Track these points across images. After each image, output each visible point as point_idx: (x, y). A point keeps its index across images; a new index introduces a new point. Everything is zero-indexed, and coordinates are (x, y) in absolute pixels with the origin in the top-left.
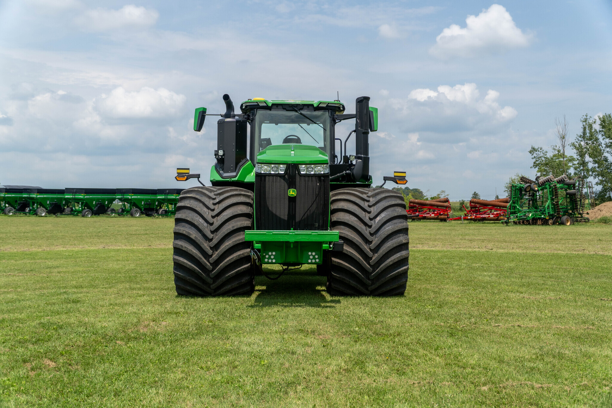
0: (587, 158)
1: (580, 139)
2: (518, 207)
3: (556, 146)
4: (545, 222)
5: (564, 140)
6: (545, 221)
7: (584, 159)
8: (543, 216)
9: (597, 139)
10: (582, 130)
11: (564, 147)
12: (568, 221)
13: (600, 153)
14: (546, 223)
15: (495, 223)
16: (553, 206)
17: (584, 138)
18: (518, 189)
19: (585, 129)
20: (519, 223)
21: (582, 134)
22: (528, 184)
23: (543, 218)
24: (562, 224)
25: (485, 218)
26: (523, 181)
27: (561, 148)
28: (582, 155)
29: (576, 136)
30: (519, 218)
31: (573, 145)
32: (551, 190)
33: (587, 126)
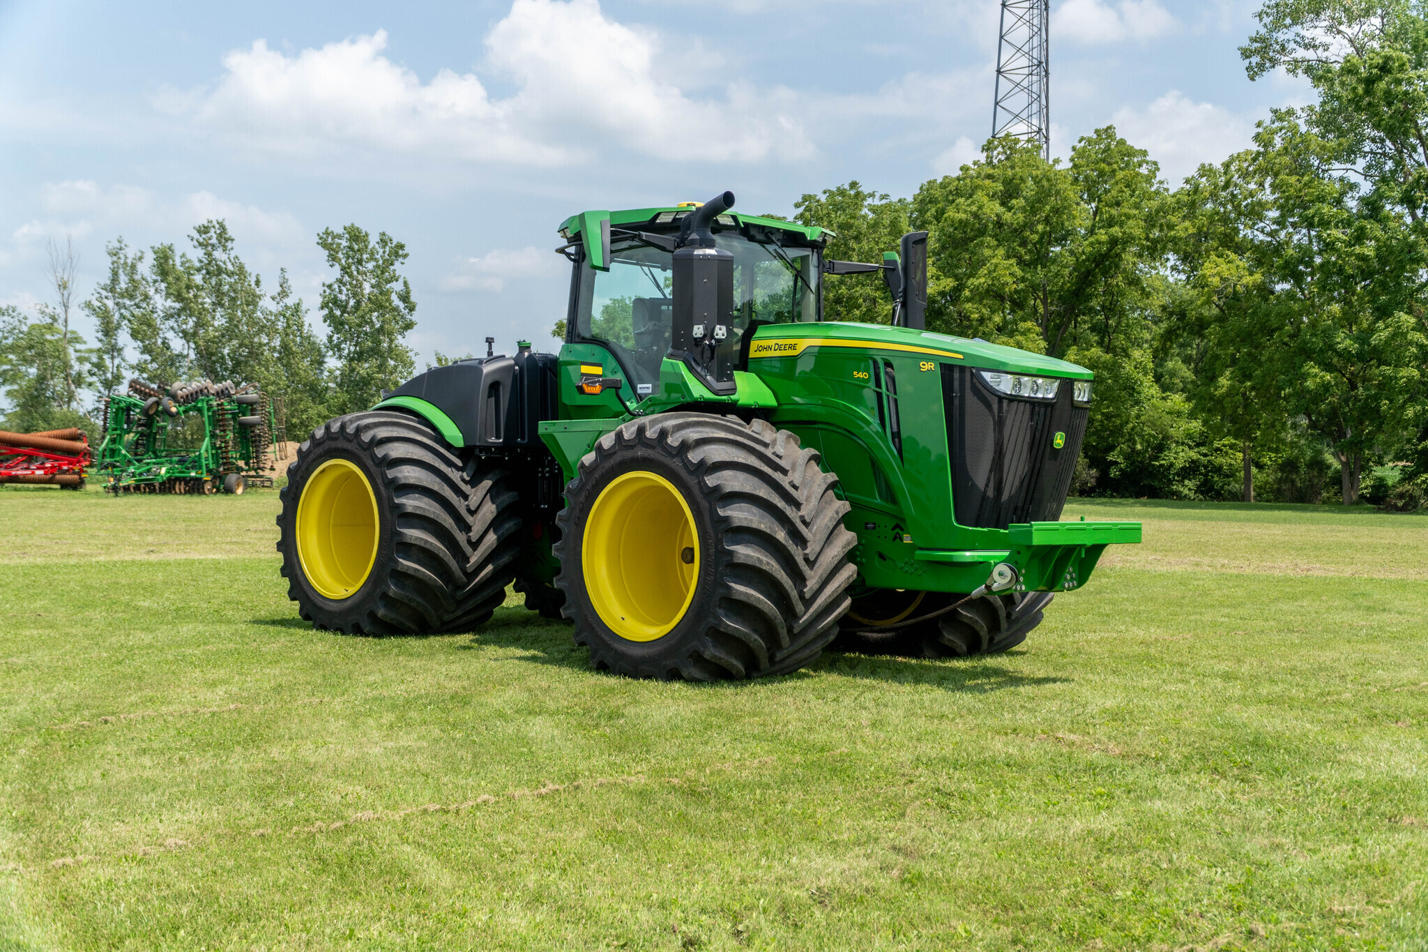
0: (123, 337)
1: (104, 293)
2: (124, 452)
3: (47, 306)
4: (195, 487)
5: (66, 293)
6: (194, 485)
7: (113, 341)
8: (193, 474)
9: (146, 297)
10: (109, 274)
11: (66, 307)
12: (238, 485)
13: (155, 330)
14: (198, 490)
15: (45, 489)
16: (214, 452)
17: (112, 290)
18: (122, 409)
19: (115, 274)
20: (137, 488)
21: (108, 282)
22: (153, 399)
23: (192, 479)
24: (229, 491)
25: (16, 476)
26: (136, 391)
27: (60, 311)
28: (108, 330)
29: (96, 286)
30: (138, 478)
31: (88, 305)
32: (210, 414)
33: (121, 266)
